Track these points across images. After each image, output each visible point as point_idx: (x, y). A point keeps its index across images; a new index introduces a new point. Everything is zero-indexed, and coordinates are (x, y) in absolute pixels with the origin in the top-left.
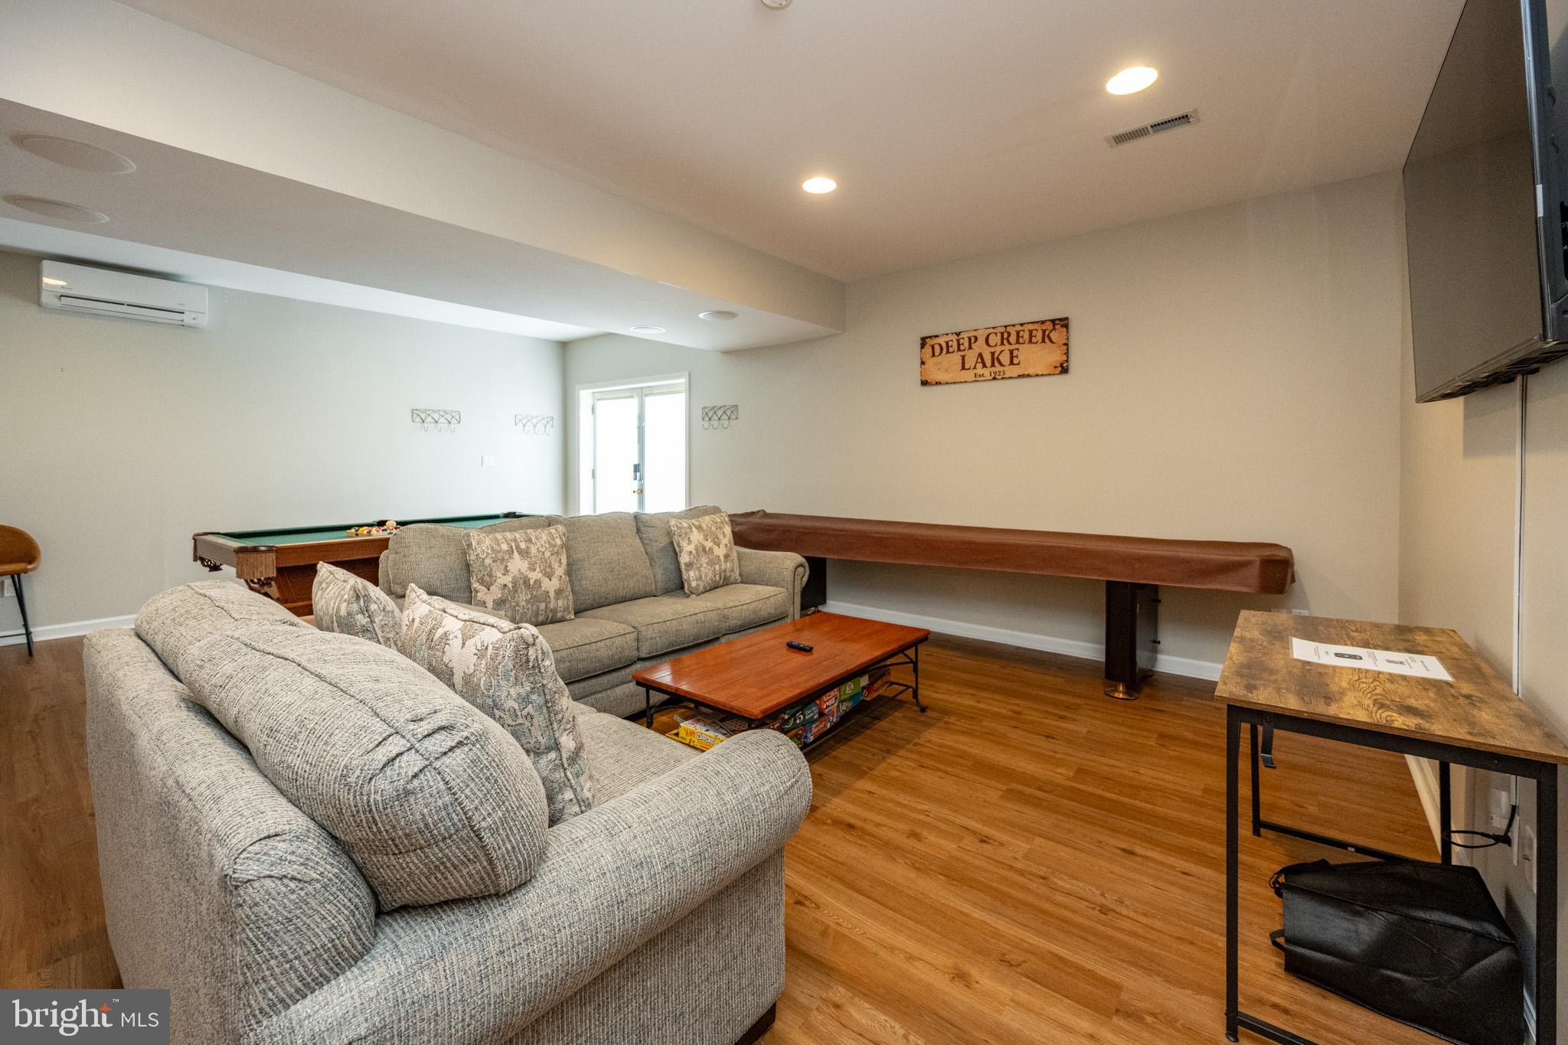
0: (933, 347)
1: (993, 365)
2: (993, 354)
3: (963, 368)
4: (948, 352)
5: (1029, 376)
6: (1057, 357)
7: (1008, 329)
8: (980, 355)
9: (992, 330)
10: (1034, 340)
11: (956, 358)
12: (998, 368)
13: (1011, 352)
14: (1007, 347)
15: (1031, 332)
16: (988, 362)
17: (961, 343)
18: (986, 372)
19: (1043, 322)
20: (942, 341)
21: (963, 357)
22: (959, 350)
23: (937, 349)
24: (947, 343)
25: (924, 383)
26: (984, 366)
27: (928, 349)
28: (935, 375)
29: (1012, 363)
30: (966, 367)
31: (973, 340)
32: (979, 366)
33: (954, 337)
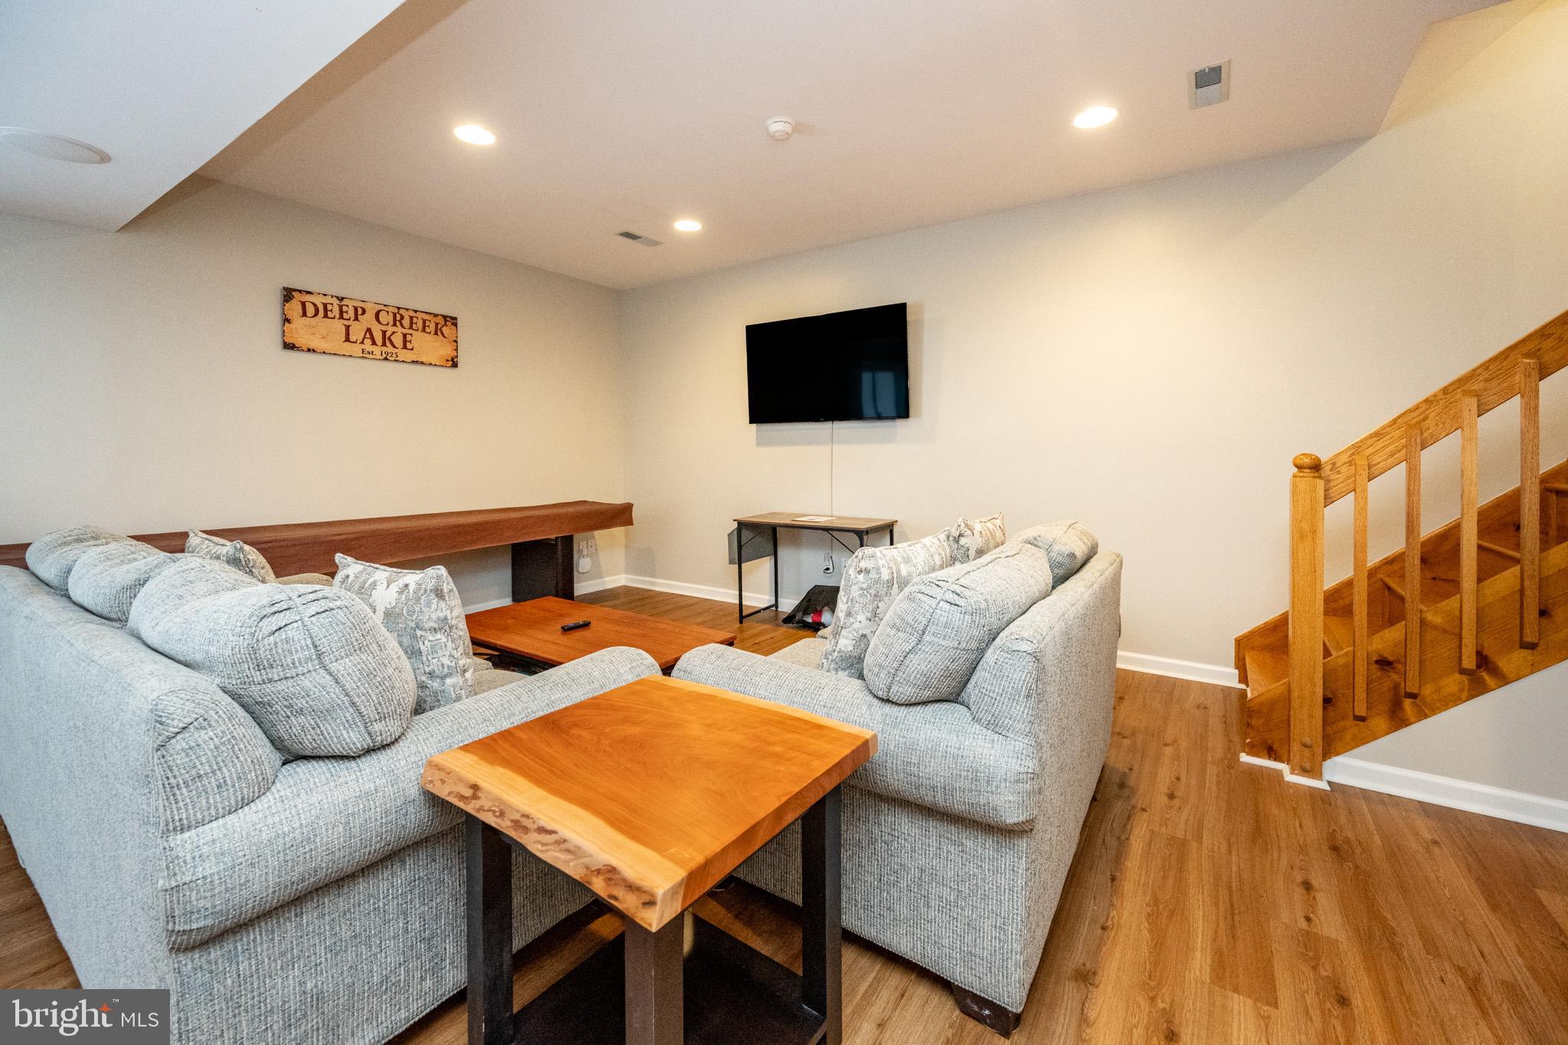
0: (303, 304)
1: (384, 344)
2: (384, 333)
3: (347, 339)
4: (326, 316)
5: (422, 363)
6: (447, 351)
7: (401, 311)
8: (369, 330)
9: (383, 307)
10: (427, 330)
11: (338, 326)
12: (390, 349)
13: (405, 336)
14: (399, 329)
15: (424, 321)
16: (379, 341)
17: (345, 311)
18: (377, 350)
19: (436, 315)
20: (319, 301)
21: (348, 328)
22: (341, 317)
23: (310, 310)
24: (325, 305)
25: (289, 346)
26: (374, 343)
27: (294, 308)
28: (303, 338)
29: (405, 347)
30: (352, 338)
31: (360, 311)
32: (368, 341)
33: (336, 302)
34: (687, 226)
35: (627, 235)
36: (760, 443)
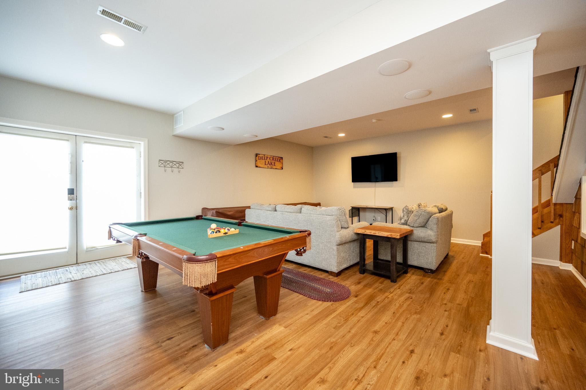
0: (259, 157)
1: (271, 165)
2: (271, 162)
3: (265, 164)
4: (262, 159)
5: (277, 169)
6: (281, 166)
7: (274, 157)
8: (269, 162)
9: (271, 156)
10: (278, 161)
11: (264, 161)
12: (272, 166)
13: (274, 162)
14: (273, 161)
15: (277, 159)
16: (270, 164)
17: (265, 158)
18: (270, 166)
19: (279, 157)
20: (261, 156)
21: (265, 161)
22: (264, 159)
23: (260, 158)
24: (262, 157)
25: (257, 166)
26: (269, 165)
27: (257, 158)
28: (259, 165)
29: (274, 165)
30: (266, 164)
31: (267, 158)
32: (268, 164)
33: (263, 156)
34: (341, 135)
35: (326, 137)
36: (354, 187)
